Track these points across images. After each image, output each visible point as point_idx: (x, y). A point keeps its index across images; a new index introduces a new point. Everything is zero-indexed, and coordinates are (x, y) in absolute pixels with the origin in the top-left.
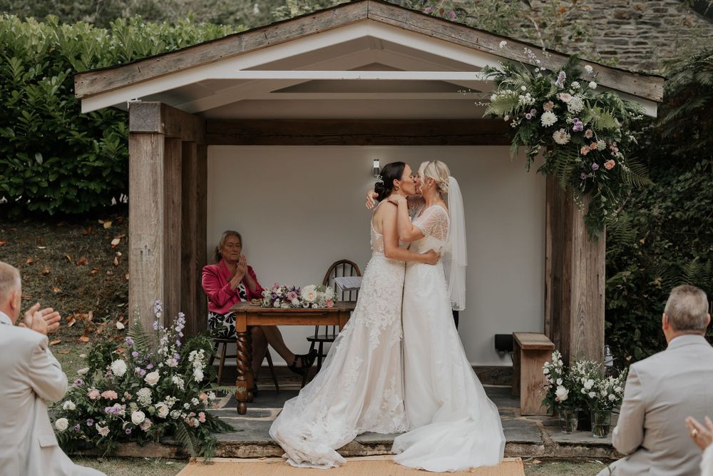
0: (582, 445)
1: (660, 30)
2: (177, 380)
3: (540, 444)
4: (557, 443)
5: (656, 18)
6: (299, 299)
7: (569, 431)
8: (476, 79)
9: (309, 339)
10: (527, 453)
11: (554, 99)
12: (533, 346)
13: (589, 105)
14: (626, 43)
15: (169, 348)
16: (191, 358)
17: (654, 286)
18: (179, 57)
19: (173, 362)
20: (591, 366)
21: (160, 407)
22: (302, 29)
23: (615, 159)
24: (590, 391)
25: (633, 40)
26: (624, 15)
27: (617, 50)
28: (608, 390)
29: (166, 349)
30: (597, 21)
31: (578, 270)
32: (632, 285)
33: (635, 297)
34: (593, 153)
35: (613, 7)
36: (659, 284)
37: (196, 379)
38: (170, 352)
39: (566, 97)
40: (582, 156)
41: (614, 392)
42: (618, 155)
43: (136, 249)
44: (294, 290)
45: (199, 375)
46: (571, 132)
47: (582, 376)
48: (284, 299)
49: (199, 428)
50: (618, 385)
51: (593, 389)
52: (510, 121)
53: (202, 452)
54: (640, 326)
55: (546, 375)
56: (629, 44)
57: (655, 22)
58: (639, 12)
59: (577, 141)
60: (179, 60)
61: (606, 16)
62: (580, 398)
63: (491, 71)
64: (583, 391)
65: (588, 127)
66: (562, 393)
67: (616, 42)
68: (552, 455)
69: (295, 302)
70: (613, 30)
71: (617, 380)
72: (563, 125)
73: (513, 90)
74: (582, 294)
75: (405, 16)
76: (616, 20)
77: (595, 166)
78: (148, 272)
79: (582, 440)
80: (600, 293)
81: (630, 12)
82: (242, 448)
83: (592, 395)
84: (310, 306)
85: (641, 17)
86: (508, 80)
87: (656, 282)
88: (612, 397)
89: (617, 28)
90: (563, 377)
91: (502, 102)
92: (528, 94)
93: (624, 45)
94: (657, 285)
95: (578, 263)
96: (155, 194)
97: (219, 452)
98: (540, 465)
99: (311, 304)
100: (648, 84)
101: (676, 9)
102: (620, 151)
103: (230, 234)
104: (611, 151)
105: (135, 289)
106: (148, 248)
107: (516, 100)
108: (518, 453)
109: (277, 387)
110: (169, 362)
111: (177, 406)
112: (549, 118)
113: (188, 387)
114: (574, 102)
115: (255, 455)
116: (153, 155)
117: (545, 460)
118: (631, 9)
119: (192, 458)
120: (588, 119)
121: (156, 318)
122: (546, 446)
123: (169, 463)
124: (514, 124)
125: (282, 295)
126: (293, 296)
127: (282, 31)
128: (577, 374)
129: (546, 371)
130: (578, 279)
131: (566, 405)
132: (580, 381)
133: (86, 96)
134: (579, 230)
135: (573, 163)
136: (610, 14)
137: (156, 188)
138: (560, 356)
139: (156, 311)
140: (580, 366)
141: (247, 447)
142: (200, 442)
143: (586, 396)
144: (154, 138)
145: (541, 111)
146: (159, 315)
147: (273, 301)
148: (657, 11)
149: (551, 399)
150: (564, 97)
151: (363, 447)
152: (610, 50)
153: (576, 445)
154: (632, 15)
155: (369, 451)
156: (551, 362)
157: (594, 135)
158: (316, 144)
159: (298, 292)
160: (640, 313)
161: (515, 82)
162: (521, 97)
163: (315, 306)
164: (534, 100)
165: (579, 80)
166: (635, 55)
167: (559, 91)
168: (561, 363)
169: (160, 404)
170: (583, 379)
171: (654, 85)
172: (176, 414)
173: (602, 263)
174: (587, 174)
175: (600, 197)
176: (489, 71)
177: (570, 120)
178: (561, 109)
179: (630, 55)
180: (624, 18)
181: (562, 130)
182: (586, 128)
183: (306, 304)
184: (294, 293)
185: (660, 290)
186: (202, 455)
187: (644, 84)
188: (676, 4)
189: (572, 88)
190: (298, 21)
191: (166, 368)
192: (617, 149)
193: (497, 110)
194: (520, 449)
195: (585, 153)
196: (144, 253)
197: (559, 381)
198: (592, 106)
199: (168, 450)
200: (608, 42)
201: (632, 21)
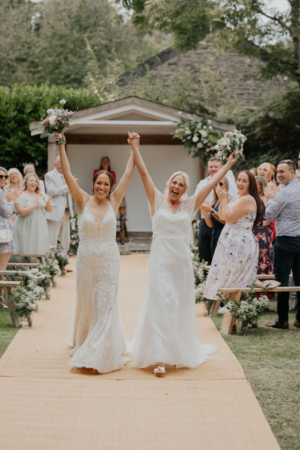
11: (198, 132)
13: (209, 134)
25: (252, 88)
27: (244, 93)
30: (235, 79)
35: (242, 72)
46: (203, 144)
52: (182, 140)
56: (250, 90)
58: (255, 75)
59: (205, 147)
61: (239, 76)
65: (209, 142)
67: (244, 89)
70: (242, 83)
73: (183, 129)
75: (146, 102)
76: (244, 78)
85: (256, 77)
91: (179, 133)
93: (248, 90)
100: (230, 127)
107: (184, 132)
112: (195, 139)
114: (204, 133)
118: (251, 73)
120: (209, 139)
124: (184, 141)
127: (102, 107)
133: (33, 130)
135: (204, 155)
136: (241, 76)
145: (193, 136)
150: (201, 132)
152: (240, 93)
154: (252, 76)
155: (133, 253)
157: (210, 145)
161: (184, 126)
162: (186, 131)
164: (190, 132)
165: (206, 125)
167: (199, 129)
171: (232, 127)
176: (175, 122)
177: (203, 140)
178: (200, 136)
180: (248, 77)
181: (200, 143)
189: (204, 128)
193: (177, 136)
195: (208, 151)
198: (211, 135)
200: (240, 89)
201: (252, 79)
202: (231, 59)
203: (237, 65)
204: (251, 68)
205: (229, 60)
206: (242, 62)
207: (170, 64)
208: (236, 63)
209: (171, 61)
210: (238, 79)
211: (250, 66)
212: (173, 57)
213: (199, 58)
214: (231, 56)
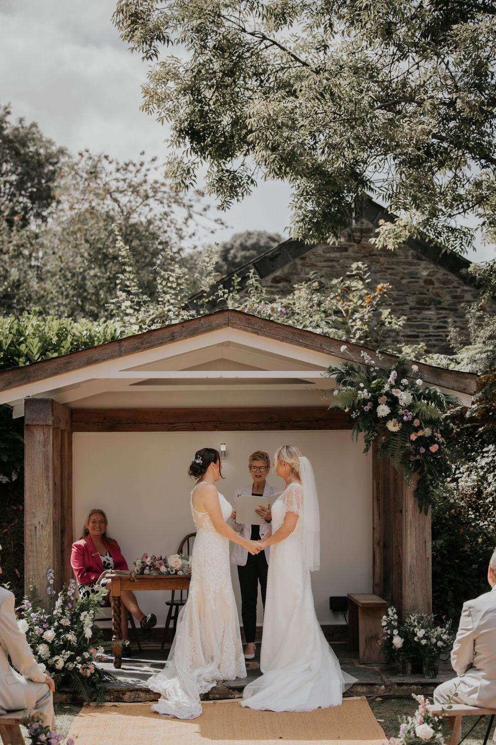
0: (416, 684)
1: (457, 315)
2: (71, 637)
3: (381, 685)
4: (395, 683)
5: (454, 304)
6: (167, 567)
7: (404, 673)
8: (320, 377)
9: (167, 604)
10: (370, 693)
11: (387, 394)
12: (369, 604)
13: (416, 398)
14: (427, 327)
15: (63, 610)
16: (82, 618)
17: (464, 552)
18: (67, 360)
19: (66, 622)
20: (422, 618)
21: (57, 660)
22: (173, 336)
23: (438, 443)
24: (422, 639)
25: (433, 324)
26: (425, 302)
27: (420, 334)
28: (436, 638)
29: (60, 611)
30: (400, 307)
31: (409, 537)
32: (445, 552)
33: (447, 562)
34: (420, 438)
35: (414, 294)
36: (469, 550)
37: (86, 636)
38: (63, 613)
39: (397, 392)
40: (411, 441)
41: (441, 640)
42: (441, 440)
43: (31, 525)
44: (161, 559)
45: (88, 633)
46: (402, 421)
47: (415, 626)
48: (153, 566)
49: (90, 677)
50: (445, 633)
51: (425, 637)
52: (350, 412)
53: (94, 698)
54: (452, 588)
55: (384, 626)
56: (430, 328)
57: (453, 307)
58: (439, 298)
59: (407, 429)
60: (68, 363)
61: (408, 301)
62: (414, 645)
63: (333, 370)
64: (416, 639)
65: (416, 417)
66: (398, 642)
67: (418, 327)
68: (391, 693)
69: (163, 569)
70: (415, 315)
71: (444, 630)
72: (395, 415)
73: (352, 386)
74: (413, 558)
75: (260, 324)
76: (418, 306)
77: (423, 450)
78: (41, 545)
79: (417, 680)
80: (428, 556)
81: (430, 298)
82: (128, 694)
83: (424, 642)
84: (176, 573)
85: (440, 303)
86: (348, 378)
87: (466, 548)
88: (440, 644)
89: (419, 313)
90: (398, 628)
91: (343, 397)
92: (365, 390)
93: (426, 329)
94: (467, 551)
95: (409, 532)
96: (47, 477)
97: (108, 698)
98: (382, 702)
99: (177, 571)
100: (464, 380)
101: (472, 295)
102: (442, 436)
103: (95, 512)
104: (435, 436)
105: (30, 559)
106: (41, 523)
107: (355, 395)
108: (363, 693)
109: (140, 647)
110: (62, 622)
111: (71, 659)
112: (383, 410)
113: (80, 643)
114: (405, 397)
115: (139, 700)
116: (45, 445)
117: (386, 698)
118: (431, 295)
119: (85, 703)
120: (417, 410)
121: (49, 585)
122: (385, 686)
123: (67, 707)
124: (354, 416)
125: (152, 563)
126: (161, 564)
127: (155, 338)
128: (411, 625)
129: (384, 624)
130: (409, 544)
131: (401, 651)
132: (413, 631)
134: (410, 503)
135: (404, 447)
136: (412, 301)
137: (48, 471)
138: (395, 611)
139: (49, 578)
140: (413, 618)
141: (132, 693)
142: (92, 690)
143: (419, 643)
144: (46, 430)
145: (376, 404)
146: (51, 582)
147: (143, 569)
148: (454, 297)
149: (388, 647)
150: (396, 392)
151: (231, 691)
152: (412, 333)
153: (411, 684)
154: (432, 301)
155: (237, 694)
156: (388, 615)
157: (421, 423)
158: (169, 430)
159: (165, 561)
160: (452, 577)
161: (355, 380)
162: (360, 392)
163: (180, 573)
164: (370, 394)
165: (407, 377)
166: (435, 338)
167: (392, 387)
168: (396, 617)
169: (56, 658)
170: (416, 629)
171: (469, 381)
172: (71, 666)
173: (428, 531)
174: (415, 456)
175: (426, 475)
177: (401, 412)
178: (393, 402)
179: (431, 338)
180: (425, 304)
181: (394, 420)
182: (414, 418)
183: (172, 571)
184: (161, 561)
185: (469, 556)
186: (95, 701)
187: (460, 380)
188: (471, 291)
189: (401, 384)
190: (169, 329)
191: (61, 626)
192: (439, 435)
194: (365, 689)
195: (414, 439)
196: (38, 528)
197: (396, 632)
198: (419, 400)
199: (64, 697)
200: (411, 326)
201: (432, 306)
202: (392, 269)
203: (404, 281)
204: (430, 287)
205: (390, 271)
206: (414, 276)
207: (276, 281)
208: (402, 278)
209: (278, 273)
210: (406, 307)
211: (428, 282)
212: (282, 266)
213: (332, 267)
214: (393, 263)
